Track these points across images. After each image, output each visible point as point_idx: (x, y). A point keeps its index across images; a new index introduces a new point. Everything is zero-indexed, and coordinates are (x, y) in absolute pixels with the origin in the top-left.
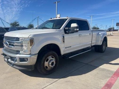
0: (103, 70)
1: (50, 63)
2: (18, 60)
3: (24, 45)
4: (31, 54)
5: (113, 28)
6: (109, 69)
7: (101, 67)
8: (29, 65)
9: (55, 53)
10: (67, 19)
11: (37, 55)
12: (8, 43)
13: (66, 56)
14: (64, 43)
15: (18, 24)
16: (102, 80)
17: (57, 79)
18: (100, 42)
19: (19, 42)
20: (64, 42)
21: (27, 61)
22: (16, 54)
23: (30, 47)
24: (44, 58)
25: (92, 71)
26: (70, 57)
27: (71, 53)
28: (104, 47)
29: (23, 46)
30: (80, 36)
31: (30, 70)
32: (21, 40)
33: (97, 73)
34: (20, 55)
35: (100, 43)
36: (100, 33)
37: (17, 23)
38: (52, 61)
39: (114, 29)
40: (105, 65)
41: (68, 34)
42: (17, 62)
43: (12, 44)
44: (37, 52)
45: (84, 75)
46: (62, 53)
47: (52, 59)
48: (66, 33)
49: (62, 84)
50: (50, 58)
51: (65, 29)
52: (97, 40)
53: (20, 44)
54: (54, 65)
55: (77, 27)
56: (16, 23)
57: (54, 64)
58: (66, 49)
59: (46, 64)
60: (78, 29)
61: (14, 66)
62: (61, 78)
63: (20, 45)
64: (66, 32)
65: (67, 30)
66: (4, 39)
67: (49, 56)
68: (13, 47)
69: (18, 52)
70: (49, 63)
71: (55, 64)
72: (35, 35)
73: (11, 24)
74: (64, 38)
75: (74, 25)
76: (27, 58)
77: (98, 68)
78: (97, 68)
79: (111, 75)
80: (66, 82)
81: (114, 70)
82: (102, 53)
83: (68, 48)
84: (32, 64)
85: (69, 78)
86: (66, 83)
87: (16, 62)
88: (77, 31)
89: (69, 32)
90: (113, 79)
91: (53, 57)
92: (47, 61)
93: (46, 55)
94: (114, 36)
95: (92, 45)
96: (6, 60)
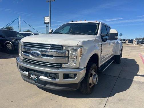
2: (61, 76)
4: (80, 68)
11: (86, 68)
14: (101, 53)
18: (119, 51)
21: (74, 77)
22: (57, 69)
23: (80, 58)
24: (90, 73)
31: (75, 90)
42: (59, 80)
47: (94, 73)
48: (103, 40)
51: (101, 35)
59: (91, 80)
61: (47, 86)
67: (92, 70)
69: (59, 66)
74: (102, 46)
76: (76, 73)
83: (103, 59)
87: (56, 80)
88: (116, 39)
92: (91, 76)
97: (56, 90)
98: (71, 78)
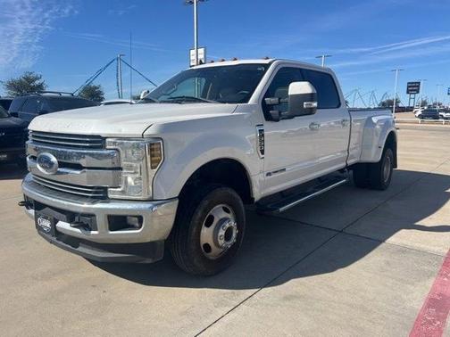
0: (403, 250)
1: (222, 233)
2: (101, 221)
3: (124, 164)
4: (155, 198)
5: (397, 102)
6: (423, 246)
7: (392, 240)
8: (148, 240)
9: (235, 195)
10: (267, 66)
11: (177, 201)
12: (54, 159)
13: (269, 206)
14: (262, 156)
15: (40, 86)
16: (409, 286)
17: (249, 292)
18: (374, 150)
19: (105, 152)
20: (263, 152)
21: (137, 225)
22: (93, 203)
23: (152, 172)
24: (200, 214)
25: (366, 257)
26: (281, 209)
27: (281, 192)
28: (386, 170)
29: (121, 169)
30: (312, 129)
31: (149, 261)
32: (112, 147)
33: (388, 263)
34: (108, 202)
35: (374, 155)
36: (375, 120)
37: (33, 81)
38: (227, 225)
39: (400, 105)
40: (403, 232)
41: (277, 120)
42: (96, 232)
43: (74, 161)
44: (176, 190)
45: (341, 272)
46: (258, 193)
47: (224, 215)
48: (268, 117)
49: (272, 306)
50: (219, 213)
51: (263, 101)
52: (364, 146)
53: (107, 163)
54: (233, 239)
55: (312, 94)
56: (29, 80)
57: (234, 235)
58: (269, 177)
59: (206, 234)
60: (315, 104)
61: (80, 249)
62: (265, 287)
63: (110, 166)
64: (270, 115)
65: (271, 107)
66: (27, 142)
67: (215, 205)
68: (78, 172)
69: (101, 194)
70: (218, 232)
71: (238, 235)
72: (167, 127)
73: (12, 85)
74: (263, 135)
75: (299, 88)
76: (138, 213)
77: (383, 244)
78: (381, 246)
79: (436, 269)
80: (287, 298)
81: (441, 248)
82: (382, 193)
83: (277, 175)
84: (157, 239)
85: (294, 285)
86: (287, 303)
87: (93, 232)
88: (310, 111)
89: (280, 113)
90: (446, 279)
91: (226, 210)
92: (208, 225)
93: (206, 203)
94: (403, 130)
95: (351, 162)
96: (47, 224)
97: (99, 260)
98: (132, 227)
